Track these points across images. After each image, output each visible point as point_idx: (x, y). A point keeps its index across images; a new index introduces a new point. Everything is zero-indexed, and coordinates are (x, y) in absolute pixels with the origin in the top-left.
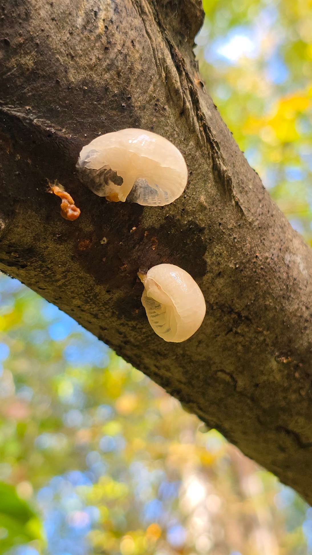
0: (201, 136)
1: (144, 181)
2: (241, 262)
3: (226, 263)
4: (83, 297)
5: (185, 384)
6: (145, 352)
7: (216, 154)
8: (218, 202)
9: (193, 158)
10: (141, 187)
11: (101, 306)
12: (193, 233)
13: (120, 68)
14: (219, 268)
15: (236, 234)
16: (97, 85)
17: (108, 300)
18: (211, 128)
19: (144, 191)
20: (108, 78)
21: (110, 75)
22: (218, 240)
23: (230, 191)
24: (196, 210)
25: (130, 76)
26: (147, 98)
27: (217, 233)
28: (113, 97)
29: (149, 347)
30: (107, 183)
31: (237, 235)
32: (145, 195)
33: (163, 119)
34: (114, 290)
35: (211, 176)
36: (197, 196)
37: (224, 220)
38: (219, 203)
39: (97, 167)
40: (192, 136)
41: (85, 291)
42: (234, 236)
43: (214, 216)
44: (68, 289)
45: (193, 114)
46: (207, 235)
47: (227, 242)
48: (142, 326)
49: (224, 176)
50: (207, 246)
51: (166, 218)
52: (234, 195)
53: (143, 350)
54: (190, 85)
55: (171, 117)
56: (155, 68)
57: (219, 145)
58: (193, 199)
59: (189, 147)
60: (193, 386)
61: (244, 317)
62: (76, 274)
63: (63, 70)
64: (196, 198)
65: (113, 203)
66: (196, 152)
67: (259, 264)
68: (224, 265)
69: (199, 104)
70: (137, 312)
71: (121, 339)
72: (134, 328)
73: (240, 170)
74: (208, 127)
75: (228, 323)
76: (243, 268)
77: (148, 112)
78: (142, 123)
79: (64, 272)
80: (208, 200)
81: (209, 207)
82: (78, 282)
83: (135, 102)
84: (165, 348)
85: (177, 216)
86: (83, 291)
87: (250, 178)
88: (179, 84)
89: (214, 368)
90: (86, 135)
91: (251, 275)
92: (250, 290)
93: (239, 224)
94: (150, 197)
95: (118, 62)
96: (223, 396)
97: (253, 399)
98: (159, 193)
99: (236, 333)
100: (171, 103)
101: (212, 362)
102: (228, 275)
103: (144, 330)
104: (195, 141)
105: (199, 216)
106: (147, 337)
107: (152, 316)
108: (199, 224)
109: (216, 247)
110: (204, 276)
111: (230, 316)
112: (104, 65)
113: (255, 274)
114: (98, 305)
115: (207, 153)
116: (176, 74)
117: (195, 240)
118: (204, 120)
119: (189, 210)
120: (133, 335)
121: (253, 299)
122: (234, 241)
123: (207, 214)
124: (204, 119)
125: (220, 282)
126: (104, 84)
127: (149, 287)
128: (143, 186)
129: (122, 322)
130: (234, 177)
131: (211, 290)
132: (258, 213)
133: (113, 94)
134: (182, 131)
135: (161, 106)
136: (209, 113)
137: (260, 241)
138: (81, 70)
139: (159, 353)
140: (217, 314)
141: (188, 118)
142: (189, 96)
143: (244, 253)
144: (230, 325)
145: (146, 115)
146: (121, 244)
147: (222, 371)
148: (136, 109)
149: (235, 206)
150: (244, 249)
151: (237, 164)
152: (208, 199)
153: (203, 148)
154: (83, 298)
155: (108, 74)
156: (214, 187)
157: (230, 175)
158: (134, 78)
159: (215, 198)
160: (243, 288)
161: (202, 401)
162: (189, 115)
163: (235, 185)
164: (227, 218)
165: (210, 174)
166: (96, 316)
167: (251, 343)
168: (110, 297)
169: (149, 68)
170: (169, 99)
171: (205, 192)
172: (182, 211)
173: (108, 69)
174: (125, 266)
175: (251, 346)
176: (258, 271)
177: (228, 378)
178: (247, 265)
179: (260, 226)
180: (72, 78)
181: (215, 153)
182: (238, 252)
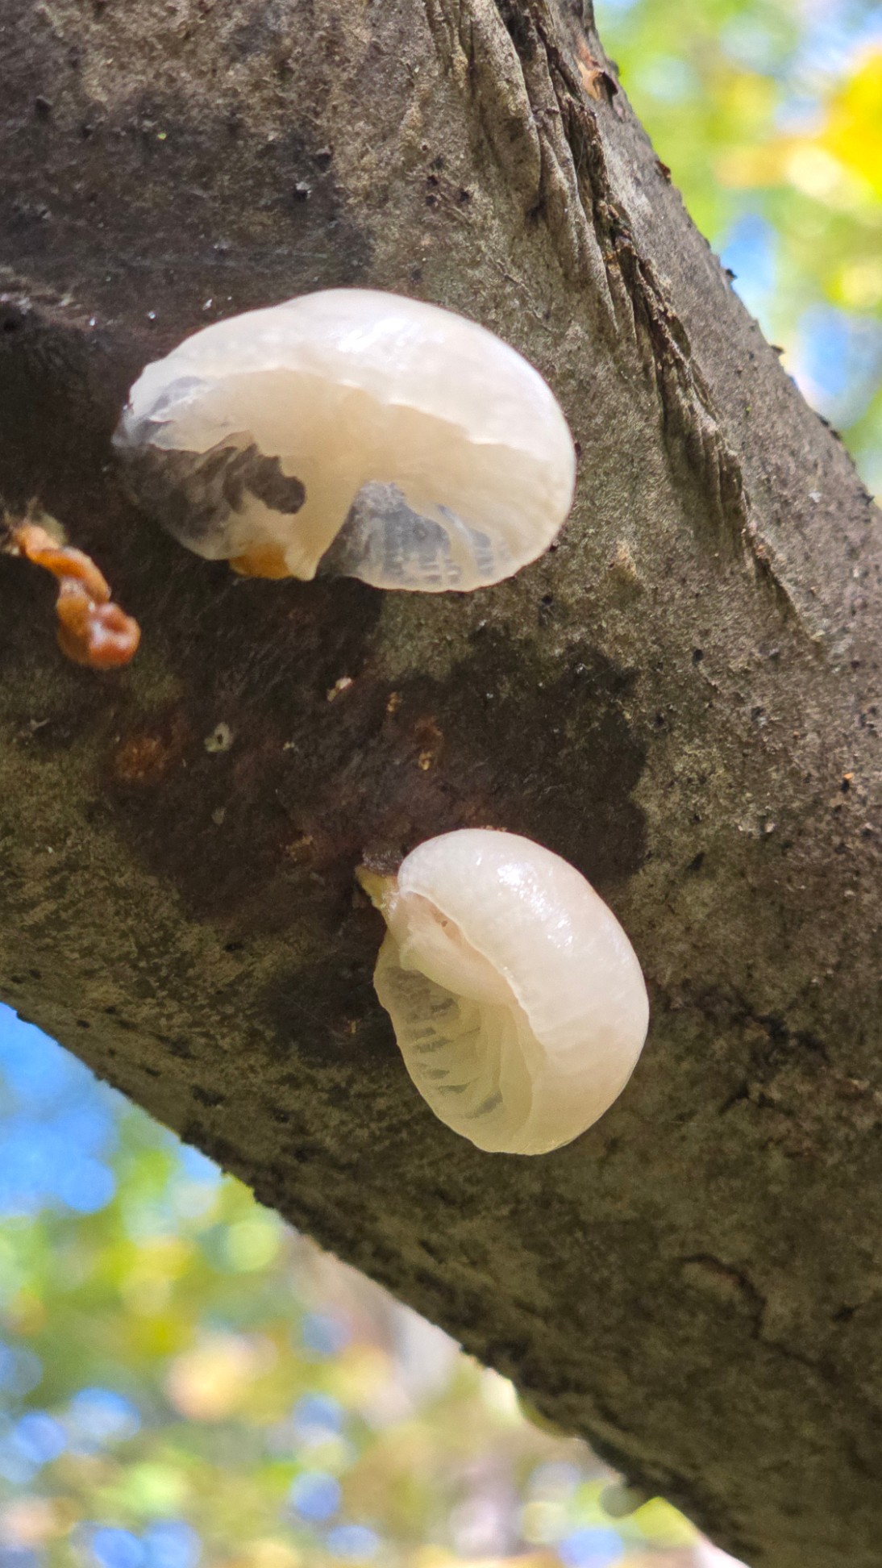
0: (614, 298)
1: (389, 490)
2: (784, 808)
3: (725, 817)
4: (129, 971)
5: (546, 1316)
6: (383, 1191)
7: (674, 371)
8: (689, 565)
9: (583, 387)
10: (373, 514)
11: (202, 1007)
12: (590, 695)
13: (287, 42)
14: (698, 836)
15: (763, 696)
16: (195, 112)
17: (231, 985)
18: (654, 262)
19: (389, 530)
20: (241, 82)
21: (247, 72)
22: (690, 722)
23: (736, 516)
24: (598, 599)
25: (326, 68)
26: (397, 155)
27: (688, 690)
28: (260, 155)
29: (400, 1170)
30: (234, 501)
31: (767, 700)
32: (389, 545)
33: (459, 237)
34: (259, 942)
35: (656, 457)
36: (603, 541)
37: (716, 638)
38: (693, 568)
39: (200, 443)
40: (579, 301)
41: (138, 944)
42: (754, 702)
43: (671, 622)
44: (67, 937)
45: (582, 213)
46: (645, 704)
47: (726, 729)
48: (375, 1087)
49: (708, 458)
50: (644, 745)
51: (478, 636)
52: (752, 534)
53: (378, 1183)
54: (568, 95)
55: (490, 229)
56: (428, 34)
57: (686, 330)
58: (587, 557)
59: (567, 346)
60: (580, 1325)
61: (797, 1035)
62: (102, 879)
63: (61, 61)
64: (599, 551)
65: (257, 581)
66: (595, 365)
67: (856, 818)
68: (719, 824)
69: (604, 169)
70: (354, 1031)
71: (284, 1139)
72: (338, 1096)
73: (772, 427)
74: (640, 261)
75: (732, 1063)
76: (792, 832)
77: (401, 213)
78: (377, 257)
79: (54, 871)
80: (648, 557)
81: (652, 586)
82: (111, 910)
83: (347, 174)
84: (467, 1173)
85: (521, 624)
86: (130, 946)
87: (811, 458)
88: (523, 95)
89: (669, 1251)
90: (152, 316)
91: (826, 861)
92: (822, 926)
93: (773, 651)
94: (414, 555)
95: (277, 16)
96: (706, 1362)
97: (828, 1370)
98: (451, 536)
99: (764, 1102)
100: (493, 169)
101: (661, 1224)
102: (733, 866)
103: (381, 1103)
104: (592, 318)
105: (614, 624)
106: (393, 1129)
107: (418, 1047)
108: (612, 656)
109: (682, 753)
110: (637, 873)
111: (740, 1037)
112: (224, 32)
113: (842, 857)
114: (188, 1003)
115: (640, 365)
116: (511, 55)
117: (596, 724)
118: (622, 234)
119: (572, 601)
120: (333, 1123)
121: (833, 960)
122: (757, 723)
123: (644, 613)
124: (626, 232)
125: (700, 896)
126: (226, 106)
127: (410, 928)
128: (383, 507)
129: (287, 1070)
130: (749, 459)
131: (663, 931)
132: (847, 602)
133: (260, 147)
134: (538, 283)
135: (450, 185)
136: (642, 201)
137: (857, 718)
138: (132, 55)
139: (442, 1195)
140: (685, 1029)
141: (558, 229)
142: (564, 142)
143: (794, 774)
144: (740, 1073)
145: (394, 225)
146: (291, 750)
147: (702, 1258)
148: (351, 201)
149: (758, 576)
150: (796, 754)
151: (759, 403)
152: (648, 553)
153: (623, 347)
154: (131, 977)
155: (238, 66)
156: (669, 504)
157: (732, 453)
158: (345, 76)
159: (674, 548)
160: (790, 919)
161: (616, 1383)
162: (565, 218)
163: (752, 493)
164: (724, 630)
165: (654, 449)
166: (180, 1048)
167: (823, 1142)
168: (240, 969)
169: (403, 36)
170: (481, 154)
171: (633, 525)
172: (541, 603)
173: (239, 49)
174: (307, 840)
175: (825, 1155)
176: (853, 843)
177: (726, 1288)
178: (810, 822)
179: (856, 658)
180: (99, 89)
181: (670, 366)
182: (774, 767)
